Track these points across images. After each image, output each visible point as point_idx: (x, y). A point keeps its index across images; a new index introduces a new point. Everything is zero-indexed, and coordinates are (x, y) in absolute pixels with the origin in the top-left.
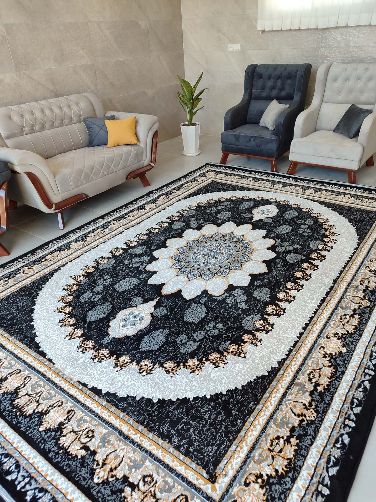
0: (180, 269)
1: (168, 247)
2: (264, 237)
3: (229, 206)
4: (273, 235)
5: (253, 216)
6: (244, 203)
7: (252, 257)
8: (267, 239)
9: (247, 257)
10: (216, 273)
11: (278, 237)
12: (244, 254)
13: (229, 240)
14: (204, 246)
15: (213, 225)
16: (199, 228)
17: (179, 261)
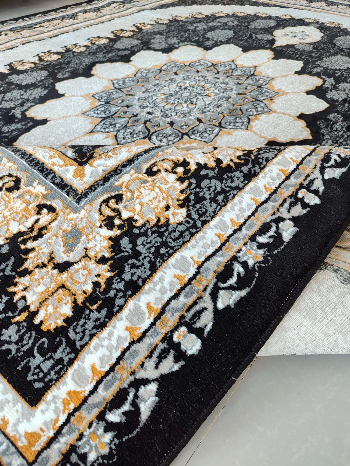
0: (104, 119)
1: (93, 75)
2: (299, 73)
3: (230, 24)
4: (315, 70)
5: (276, 38)
6: (258, 21)
7: (274, 106)
8: (305, 77)
9: (262, 104)
10: (187, 134)
11: (327, 73)
12: (256, 100)
13: (225, 73)
14: (171, 80)
15: (196, 47)
16: (168, 50)
17: (107, 103)
